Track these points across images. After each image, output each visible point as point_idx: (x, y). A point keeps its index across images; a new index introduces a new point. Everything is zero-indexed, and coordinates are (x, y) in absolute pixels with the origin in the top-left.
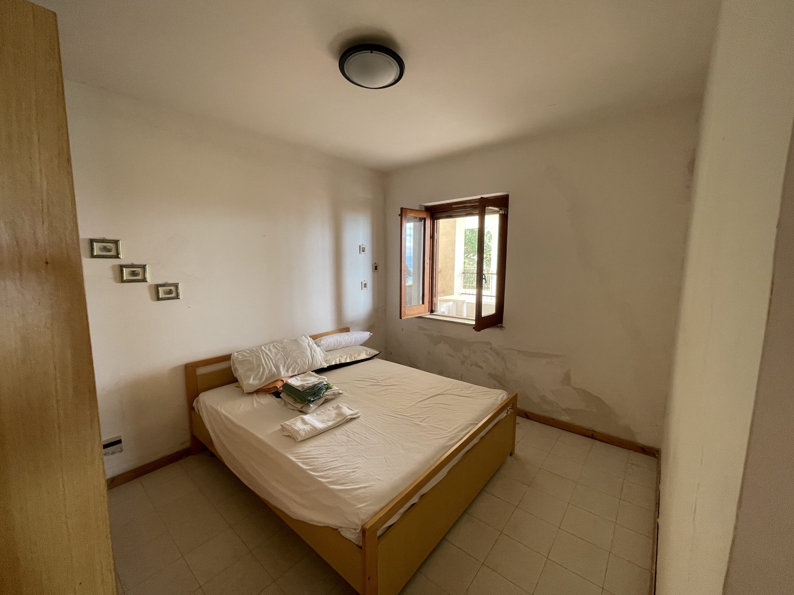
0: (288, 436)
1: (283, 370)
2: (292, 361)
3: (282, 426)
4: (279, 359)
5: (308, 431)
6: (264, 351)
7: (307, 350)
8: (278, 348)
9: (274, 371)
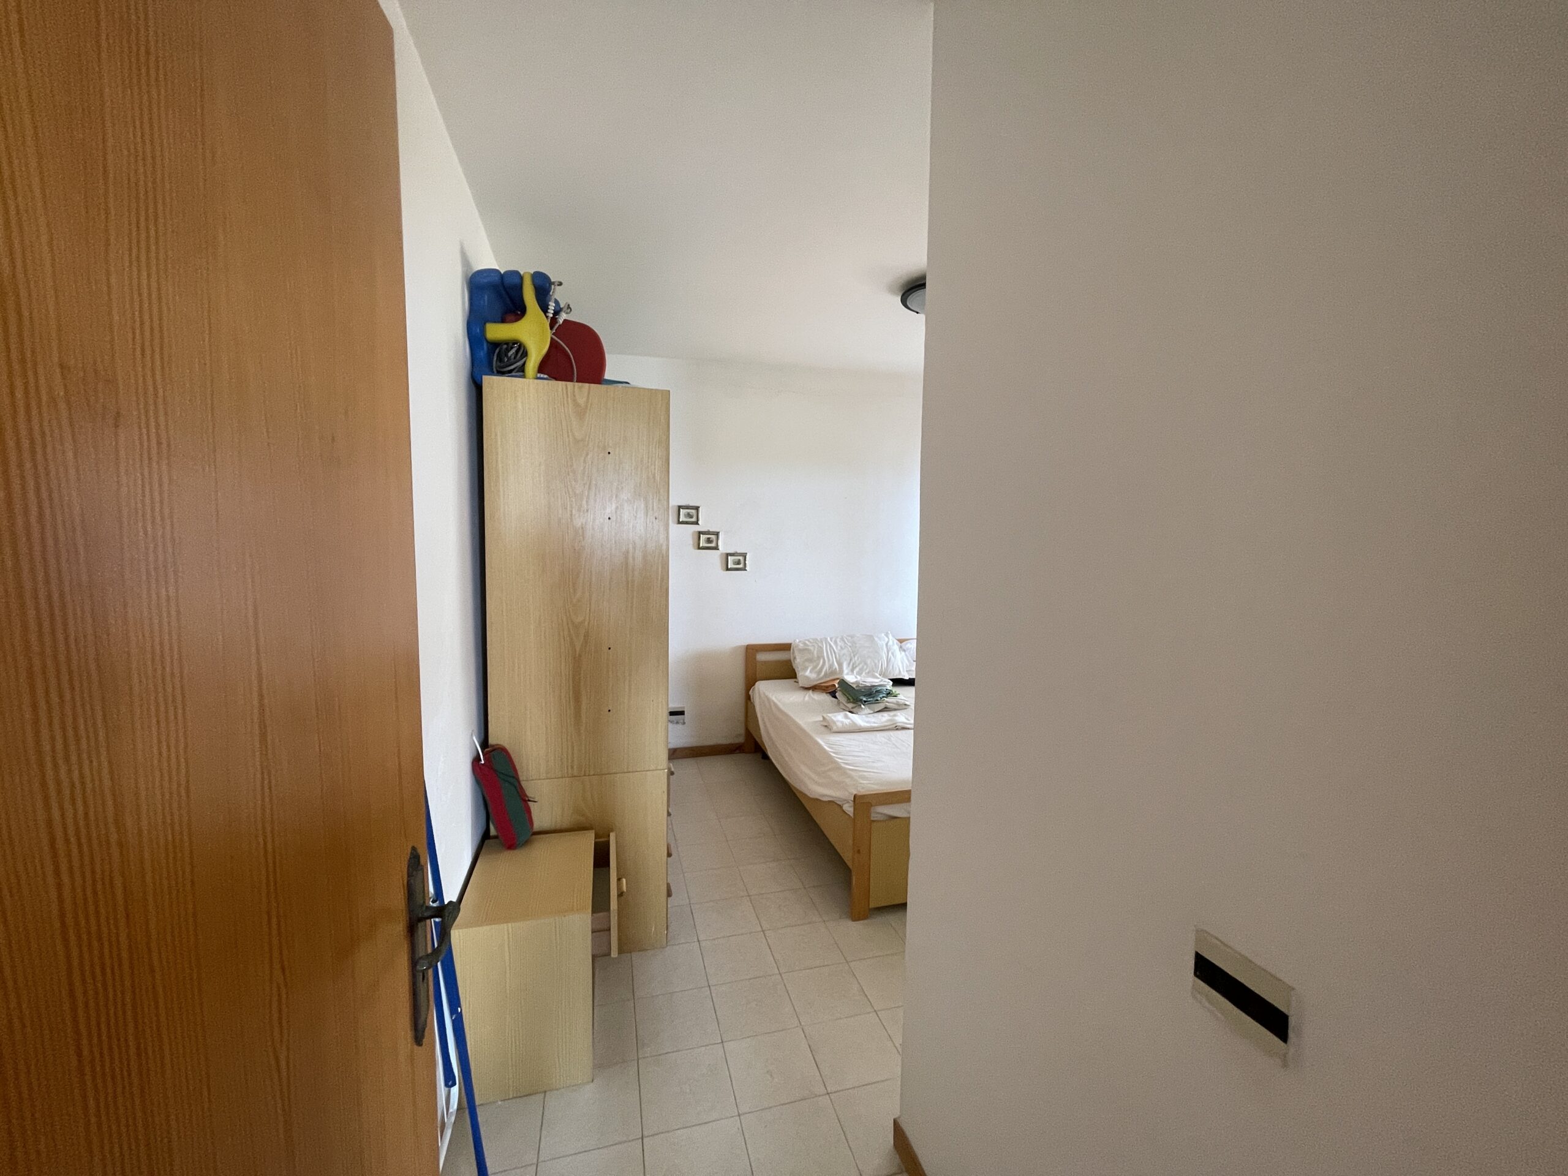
0: (826, 726)
1: (847, 668)
2: (860, 659)
3: (823, 717)
4: (844, 654)
5: (846, 724)
6: (829, 643)
7: (882, 649)
8: (846, 642)
9: (836, 669)
